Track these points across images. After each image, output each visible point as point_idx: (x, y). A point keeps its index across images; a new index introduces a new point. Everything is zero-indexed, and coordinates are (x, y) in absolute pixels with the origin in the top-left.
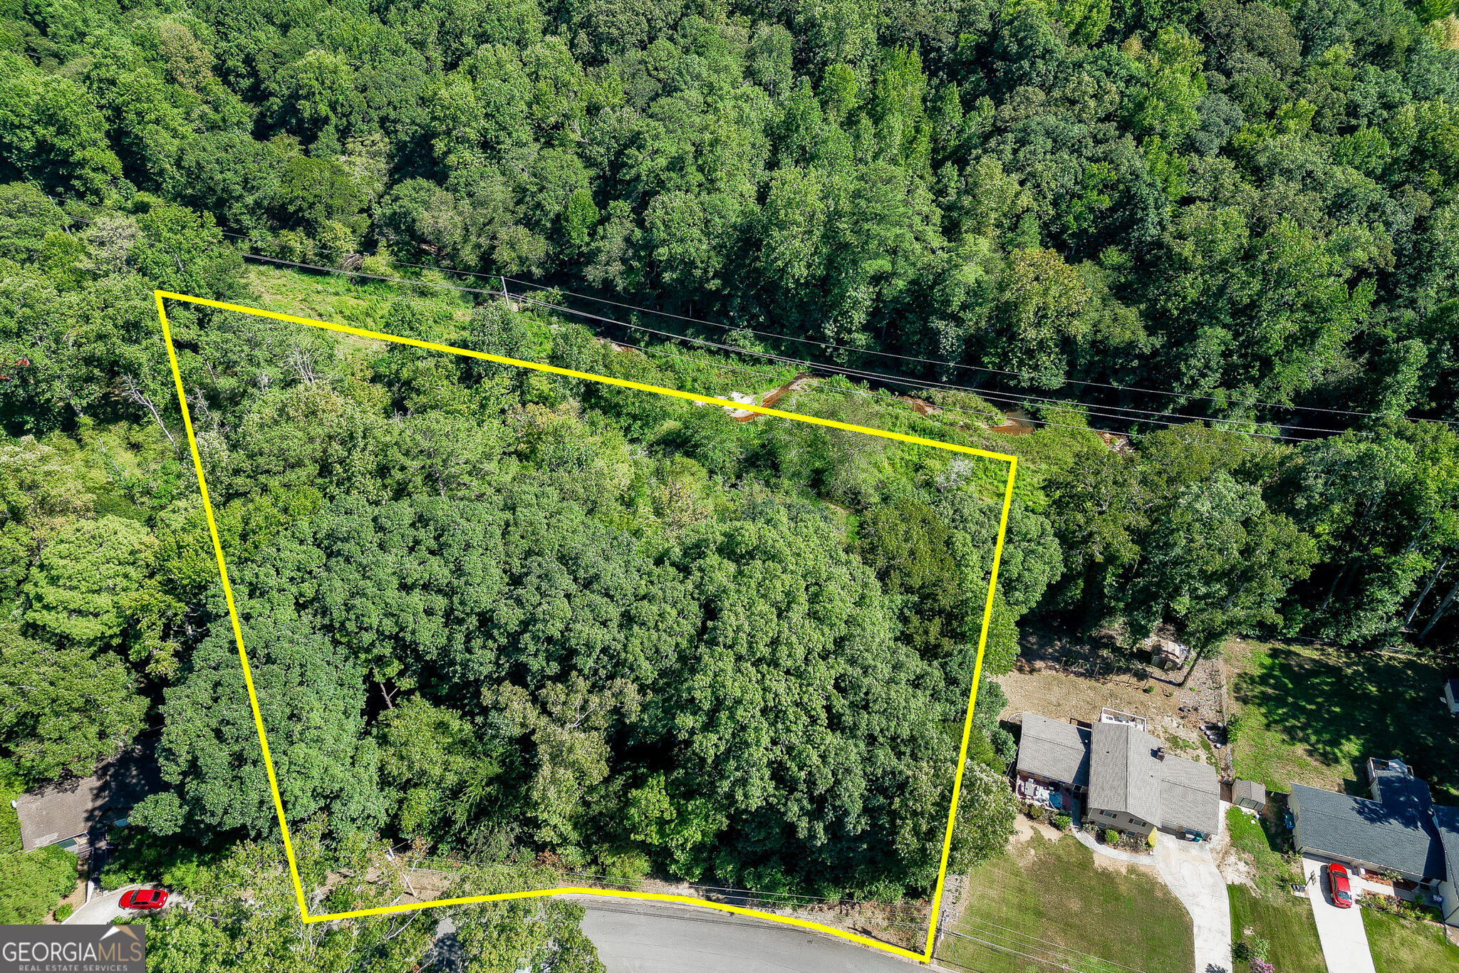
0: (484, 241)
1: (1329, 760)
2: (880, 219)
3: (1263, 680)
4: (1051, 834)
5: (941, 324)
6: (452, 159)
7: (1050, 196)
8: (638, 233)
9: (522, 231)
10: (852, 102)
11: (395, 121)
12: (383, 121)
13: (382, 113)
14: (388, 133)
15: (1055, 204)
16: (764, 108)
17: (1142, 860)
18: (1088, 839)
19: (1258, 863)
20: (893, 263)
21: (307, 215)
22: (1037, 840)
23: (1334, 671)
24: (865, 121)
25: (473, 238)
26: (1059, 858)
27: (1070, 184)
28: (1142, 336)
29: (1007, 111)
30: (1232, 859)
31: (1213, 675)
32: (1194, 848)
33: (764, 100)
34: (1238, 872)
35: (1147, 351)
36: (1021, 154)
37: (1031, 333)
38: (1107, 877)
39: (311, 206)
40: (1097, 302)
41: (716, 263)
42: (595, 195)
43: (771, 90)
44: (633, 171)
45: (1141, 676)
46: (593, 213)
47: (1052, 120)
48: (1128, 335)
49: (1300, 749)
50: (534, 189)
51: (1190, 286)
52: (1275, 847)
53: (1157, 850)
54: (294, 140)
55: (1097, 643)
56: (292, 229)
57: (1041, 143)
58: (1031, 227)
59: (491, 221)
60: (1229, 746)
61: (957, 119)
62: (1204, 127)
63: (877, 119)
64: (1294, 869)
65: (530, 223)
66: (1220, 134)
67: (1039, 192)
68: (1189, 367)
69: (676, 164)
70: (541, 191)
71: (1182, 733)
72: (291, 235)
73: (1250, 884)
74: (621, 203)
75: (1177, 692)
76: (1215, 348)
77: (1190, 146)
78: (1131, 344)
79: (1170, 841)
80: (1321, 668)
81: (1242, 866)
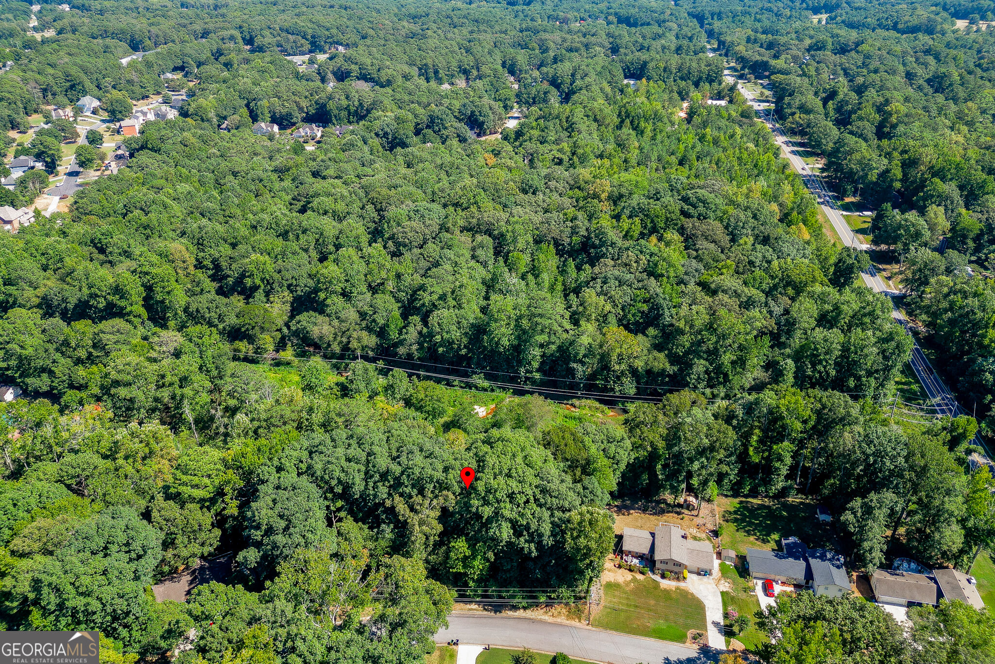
0: (345, 340)
1: (765, 541)
2: (541, 316)
3: (735, 512)
4: (640, 577)
5: (575, 365)
6: (329, 301)
7: (620, 306)
8: (425, 330)
9: (364, 334)
10: (523, 269)
11: (296, 286)
12: (289, 286)
13: (290, 282)
14: (292, 292)
15: (623, 309)
16: (481, 273)
17: (682, 585)
18: (657, 578)
19: (734, 583)
20: (549, 337)
21: (250, 332)
22: (634, 580)
23: (768, 507)
24: (530, 277)
25: (339, 339)
26: (645, 586)
27: (629, 301)
28: (667, 365)
29: (597, 270)
30: (723, 582)
31: (712, 512)
32: (705, 579)
33: (480, 269)
34: (725, 586)
35: (671, 373)
36: (604, 288)
37: (617, 367)
38: (667, 592)
39: (253, 328)
40: (645, 352)
41: (465, 340)
42: (401, 315)
43: (485, 265)
44: (421, 302)
45: (679, 513)
46: (401, 323)
47: (617, 273)
48: (661, 366)
49: (752, 538)
50: (371, 313)
51: (686, 341)
52: (741, 576)
53: (688, 580)
54: (241, 297)
55: (658, 502)
56: (241, 340)
57: (613, 283)
58: (612, 319)
59: (348, 330)
60: (720, 538)
61: (574, 275)
62: (686, 273)
63: (536, 276)
64: (750, 584)
65: (369, 329)
66: (694, 276)
67: (615, 305)
68: (691, 379)
69: (443, 297)
70: (374, 313)
71: (698, 535)
72: (241, 344)
73: (730, 591)
74: (415, 317)
75: (695, 519)
76: (701, 369)
77: (681, 282)
78: (664, 370)
79: (694, 577)
80: (762, 507)
81: (727, 584)
